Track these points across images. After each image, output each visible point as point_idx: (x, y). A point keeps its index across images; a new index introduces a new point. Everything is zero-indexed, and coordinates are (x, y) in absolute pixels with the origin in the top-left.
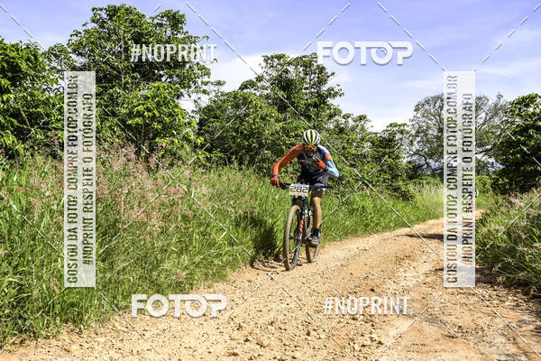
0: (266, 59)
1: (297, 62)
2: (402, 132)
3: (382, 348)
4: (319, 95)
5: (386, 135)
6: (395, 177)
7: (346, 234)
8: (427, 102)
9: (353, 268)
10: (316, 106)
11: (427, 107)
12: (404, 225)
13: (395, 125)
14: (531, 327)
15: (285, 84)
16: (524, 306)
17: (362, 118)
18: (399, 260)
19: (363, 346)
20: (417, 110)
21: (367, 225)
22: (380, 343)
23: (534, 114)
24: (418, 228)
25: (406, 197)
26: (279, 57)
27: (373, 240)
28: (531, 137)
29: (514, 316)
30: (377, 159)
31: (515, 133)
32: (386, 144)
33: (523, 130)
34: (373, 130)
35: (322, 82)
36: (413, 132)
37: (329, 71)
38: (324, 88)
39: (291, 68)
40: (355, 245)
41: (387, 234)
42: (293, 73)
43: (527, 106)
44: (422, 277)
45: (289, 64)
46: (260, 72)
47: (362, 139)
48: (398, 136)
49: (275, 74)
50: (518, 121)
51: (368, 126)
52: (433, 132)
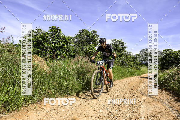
0: (112, 40)
1: (118, 41)
2: (138, 56)
3: (141, 103)
4: (123, 48)
5: (135, 56)
6: (137, 65)
7: (128, 76)
8: (143, 50)
9: (131, 84)
10: (122, 50)
11: (143, 51)
12: (139, 75)
13: (137, 54)
14: (173, 100)
15: (116, 45)
16: (170, 94)
17: (130, 53)
18: (140, 83)
19: (137, 102)
20: (141, 51)
21: (132, 75)
22: (140, 101)
23: (168, 53)
24: (142, 76)
25: (139, 69)
26: (115, 40)
27: (133, 78)
28: (167, 58)
29: (168, 97)
30: (133, 61)
31: (164, 57)
32: (135, 58)
33: (166, 57)
34: (133, 55)
35: (123, 45)
36: (140, 56)
37: (124, 43)
38: (123, 46)
39: (117, 42)
40: (130, 79)
41: (136, 77)
42: (117, 43)
43: (167, 51)
44: (145, 87)
45: (117, 41)
46: (111, 43)
47: (130, 57)
48: (138, 57)
49: (114, 43)
50: (165, 55)
51: (132, 54)
52: (144, 56)
